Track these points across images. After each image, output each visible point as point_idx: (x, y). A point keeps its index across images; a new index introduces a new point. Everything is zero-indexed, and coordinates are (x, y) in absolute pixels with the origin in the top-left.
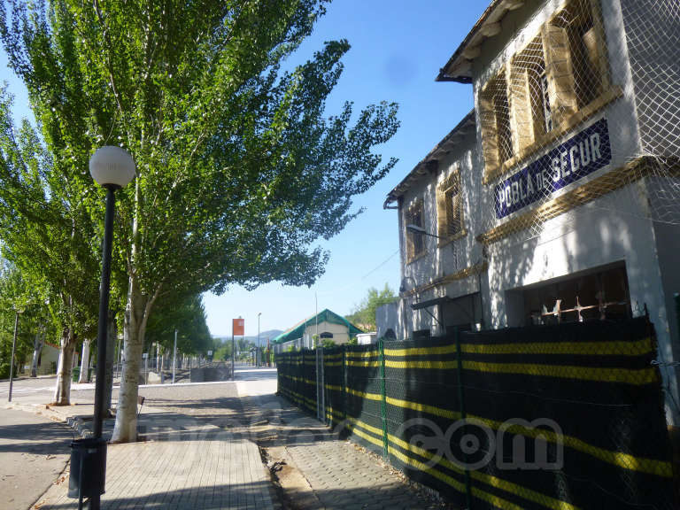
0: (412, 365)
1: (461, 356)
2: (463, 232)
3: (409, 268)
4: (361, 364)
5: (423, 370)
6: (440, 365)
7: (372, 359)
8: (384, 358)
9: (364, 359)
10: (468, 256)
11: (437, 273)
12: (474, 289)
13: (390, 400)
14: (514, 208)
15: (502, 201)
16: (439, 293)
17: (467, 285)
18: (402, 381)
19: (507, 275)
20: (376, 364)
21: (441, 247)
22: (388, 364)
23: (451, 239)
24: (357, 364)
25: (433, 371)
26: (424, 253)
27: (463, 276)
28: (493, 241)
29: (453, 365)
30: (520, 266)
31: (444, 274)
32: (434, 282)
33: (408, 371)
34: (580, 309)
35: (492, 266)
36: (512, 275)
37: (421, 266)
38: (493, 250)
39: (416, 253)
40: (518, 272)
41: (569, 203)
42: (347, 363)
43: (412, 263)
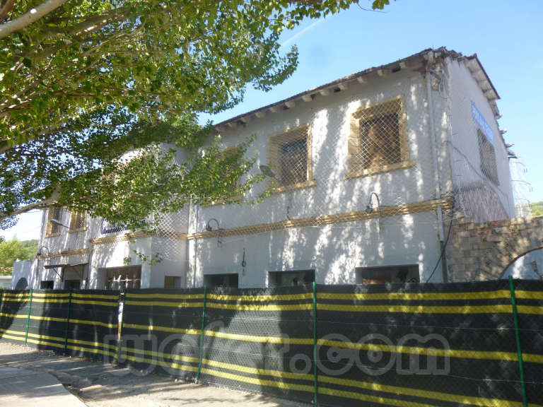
0: (48, 301)
1: (71, 298)
2: (85, 229)
3: (46, 240)
4: (16, 300)
5: (53, 303)
6: (62, 301)
7: (24, 298)
8: (32, 297)
9: (18, 298)
10: (85, 242)
11: (65, 247)
12: (85, 261)
13: (31, 317)
14: (108, 232)
15: (104, 226)
16: (64, 260)
17: (82, 258)
18: (41, 308)
19: (100, 260)
20: (26, 300)
21: (70, 233)
22: (34, 300)
23: (77, 230)
24: (12, 300)
25: (58, 304)
26: (58, 234)
27: (80, 253)
28: (97, 244)
29: (68, 301)
30: (107, 258)
31: (69, 249)
32: (62, 253)
33: (45, 303)
34: (127, 280)
35: (94, 254)
36: (103, 261)
37: (55, 241)
38: (96, 248)
39: (53, 232)
40: (105, 260)
41: (129, 237)
42: (4, 299)
43: (48, 238)
